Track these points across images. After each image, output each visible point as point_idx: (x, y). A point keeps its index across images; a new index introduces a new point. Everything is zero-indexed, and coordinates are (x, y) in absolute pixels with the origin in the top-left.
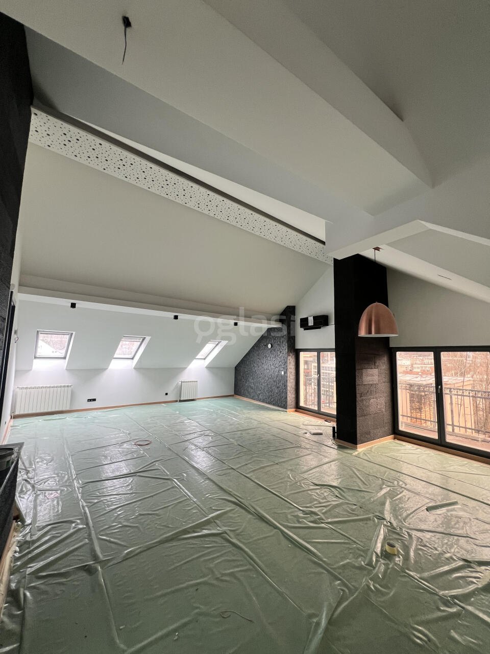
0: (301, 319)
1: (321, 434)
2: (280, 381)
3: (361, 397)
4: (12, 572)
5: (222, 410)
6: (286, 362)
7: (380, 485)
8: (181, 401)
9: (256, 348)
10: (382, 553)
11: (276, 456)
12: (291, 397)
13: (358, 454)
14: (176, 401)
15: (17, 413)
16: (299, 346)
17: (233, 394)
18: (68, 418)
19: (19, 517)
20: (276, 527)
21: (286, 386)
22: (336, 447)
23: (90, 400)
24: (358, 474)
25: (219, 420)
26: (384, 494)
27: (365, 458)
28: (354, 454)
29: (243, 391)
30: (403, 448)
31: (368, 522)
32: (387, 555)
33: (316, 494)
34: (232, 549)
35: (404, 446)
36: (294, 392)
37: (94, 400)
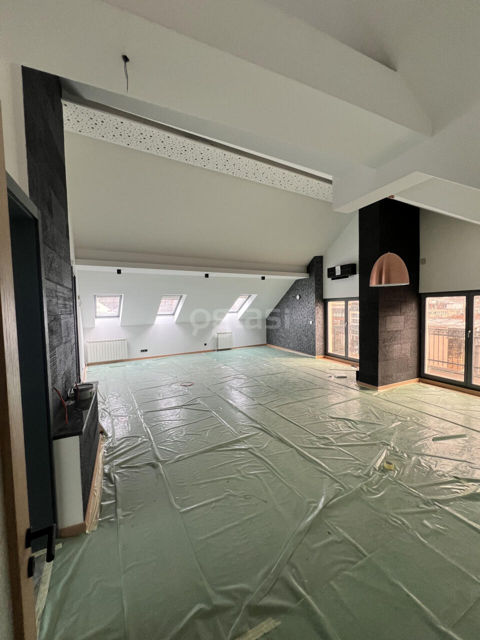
0: (328, 269)
1: (345, 377)
2: (308, 330)
3: (383, 343)
4: (105, 464)
5: (256, 357)
6: (314, 313)
7: (393, 420)
8: (218, 350)
9: (285, 300)
10: (380, 468)
11: (299, 395)
12: (319, 344)
13: (379, 394)
14: (214, 350)
15: (89, 362)
16: (326, 296)
17: (266, 343)
18: (128, 365)
19: (103, 432)
20: (292, 447)
21: (314, 335)
22: (358, 389)
23: (142, 351)
24: (373, 410)
25: (251, 366)
26: (394, 427)
27: (385, 398)
28: (374, 394)
29: (274, 340)
30: (426, 390)
31: (374, 447)
32: (383, 470)
33: (330, 425)
34: (255, 459)
35: (427, 388)
36: (322, 340)
37: (146, 350)
